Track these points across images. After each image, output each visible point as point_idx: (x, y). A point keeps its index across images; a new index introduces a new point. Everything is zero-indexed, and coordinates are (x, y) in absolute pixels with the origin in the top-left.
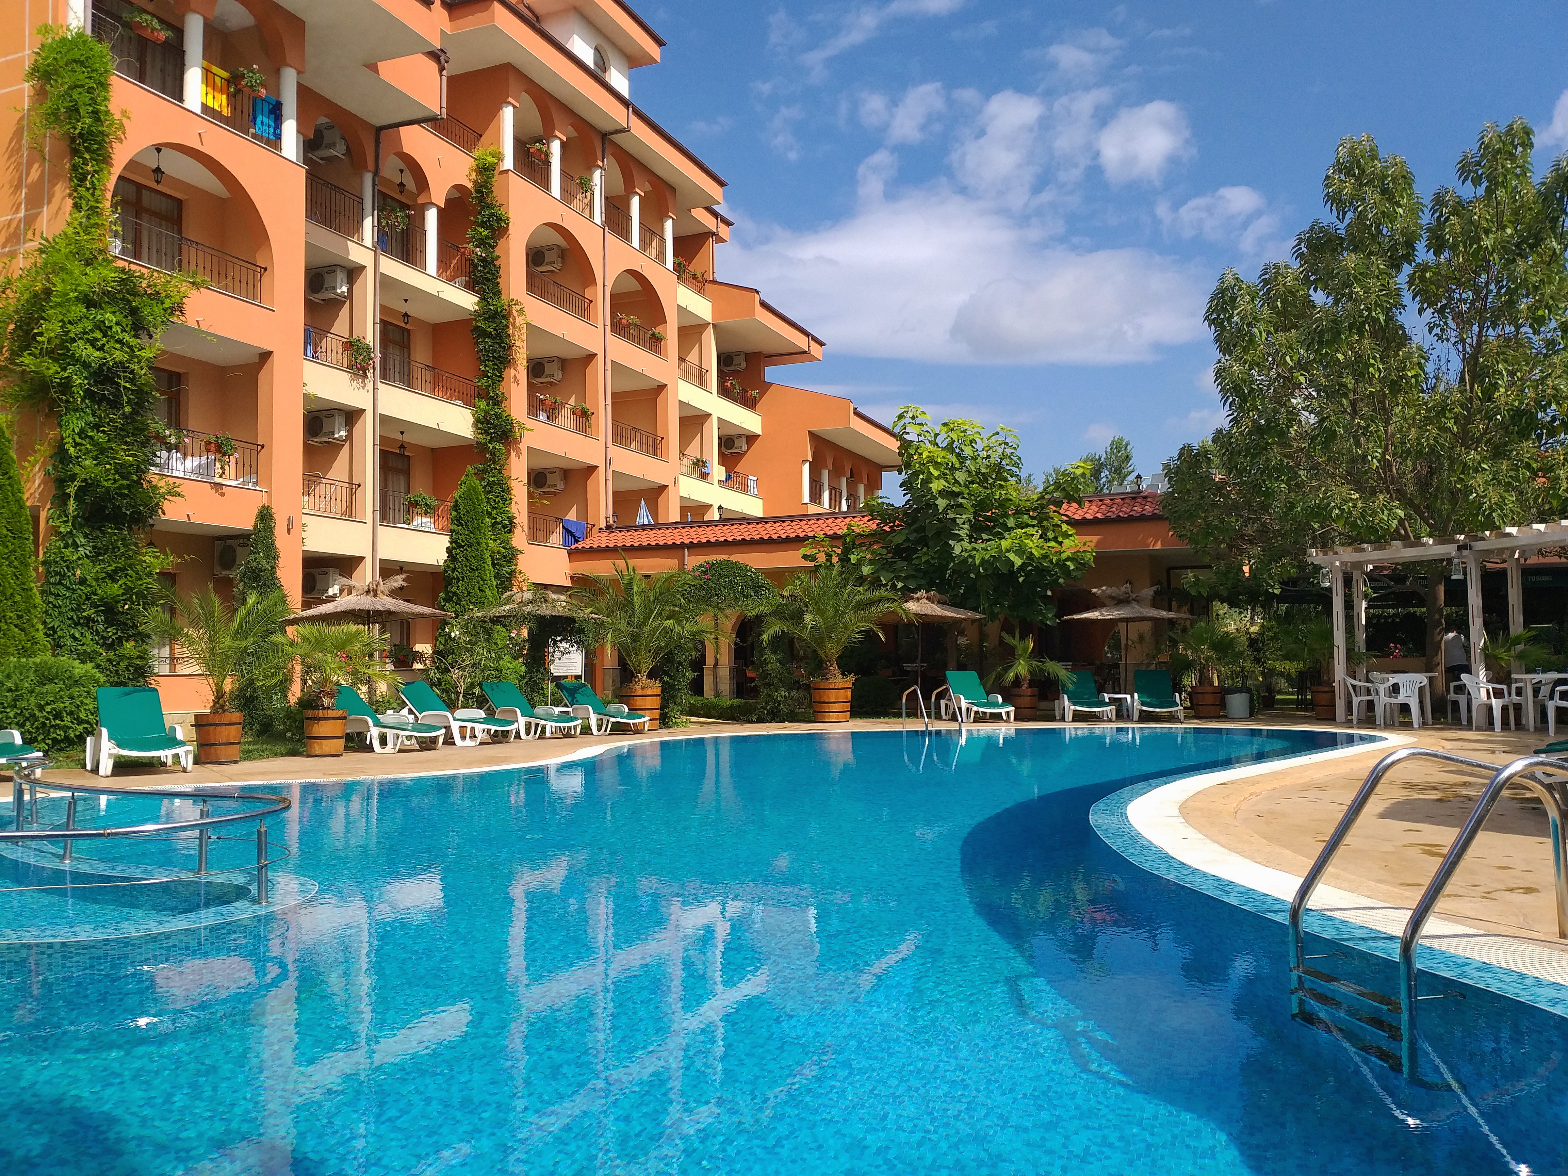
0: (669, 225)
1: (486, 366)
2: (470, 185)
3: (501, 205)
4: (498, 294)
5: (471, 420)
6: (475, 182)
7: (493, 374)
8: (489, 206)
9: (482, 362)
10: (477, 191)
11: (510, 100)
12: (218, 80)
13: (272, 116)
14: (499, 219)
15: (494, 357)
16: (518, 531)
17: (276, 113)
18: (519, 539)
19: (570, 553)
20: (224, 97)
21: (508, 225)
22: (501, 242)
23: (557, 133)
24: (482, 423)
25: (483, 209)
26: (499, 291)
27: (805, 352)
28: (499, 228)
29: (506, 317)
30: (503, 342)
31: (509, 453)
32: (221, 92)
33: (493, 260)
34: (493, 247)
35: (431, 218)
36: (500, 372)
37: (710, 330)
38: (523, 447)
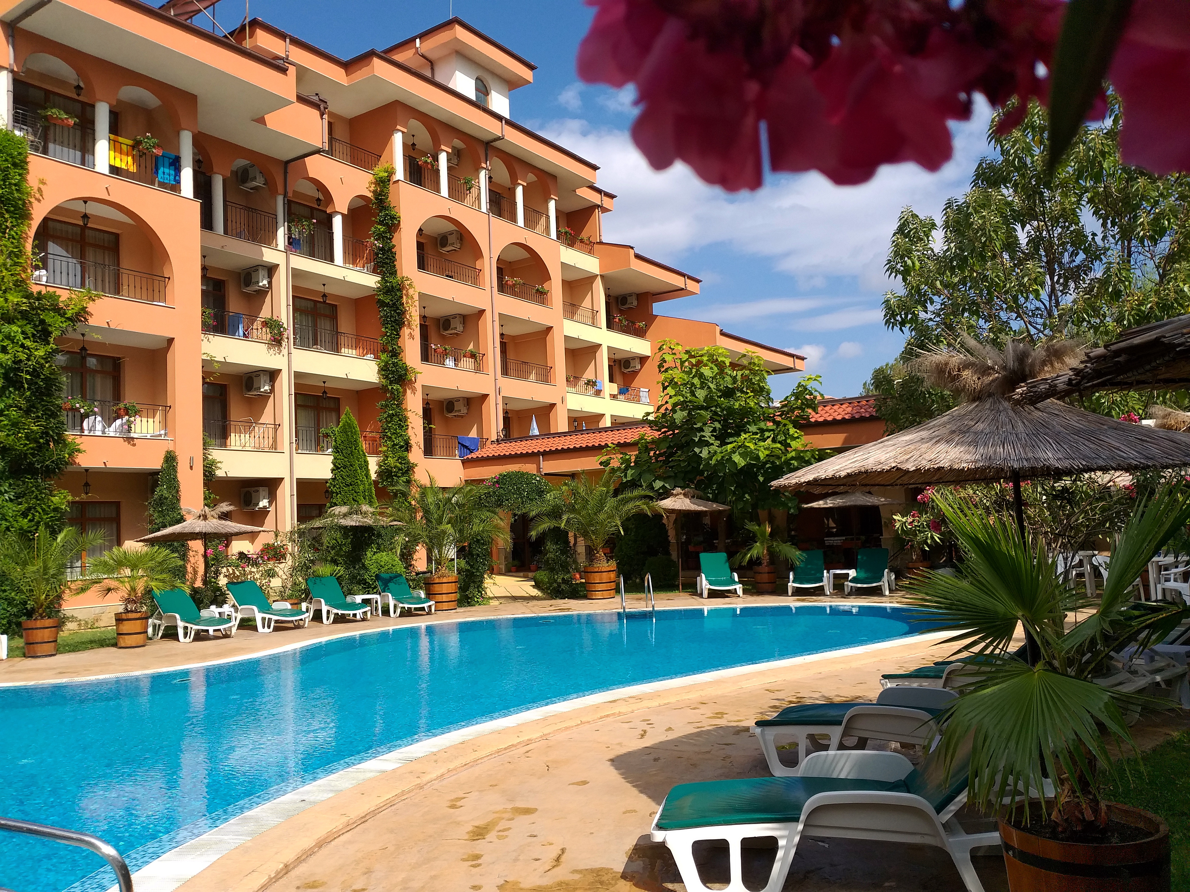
0: (552, 205)
1: (386, 328)
2: (370, 195)
3: (394, 207)
4: (394, 273)
5: (376, 368)
6: (374, 192)
7: (391, 334)
8: (385, 208)
9: (383, 325)
10: (376, 199)
11: (398, 127)
12: (124, 147)
13: (173, 167)
14: (393, 218)
15: (391, 321)
16: (415, 449)
17: (176, 164)
18: (416, 455)
19: (464, 462)
20: (130, 159)
21: (399, 221)
22: (396, 235)
23: (443, 147)
24: (384, 370)
25: (381, 211)
26: (396, 271)
27: (682, 289)
28: (393, 224)
29: (400, 290)
30: (398, 308)
31: (405, 392)
32: (128, 155)
33: (390, 249)
34: (390, 239)
35: (337, 223)
36: (397, 332)
37: (599, 280)
38: (418, 386)
